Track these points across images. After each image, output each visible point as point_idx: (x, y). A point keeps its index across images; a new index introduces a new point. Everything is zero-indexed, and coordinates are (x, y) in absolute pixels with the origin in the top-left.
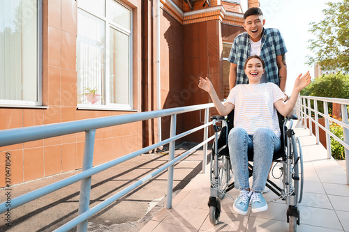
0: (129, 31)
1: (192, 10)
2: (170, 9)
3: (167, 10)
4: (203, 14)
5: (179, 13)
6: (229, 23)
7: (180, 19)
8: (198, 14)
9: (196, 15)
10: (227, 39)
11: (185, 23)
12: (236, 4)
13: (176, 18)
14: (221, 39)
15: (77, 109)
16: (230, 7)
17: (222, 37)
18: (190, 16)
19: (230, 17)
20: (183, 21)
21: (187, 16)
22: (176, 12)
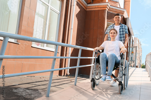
0: (59, 12)
1: (92, 3)
2: (80, 2)
3: (79, 2)
4: (98, 6)
5: (85, 4)
6: (111, 12)
7: (85, 7)
8: (95, 6)
9: (94, 6)
10: (109, 20)
11: (88, 10)
12: (117, 2)
13: (83, 7)
14: (106, 20)
15: (32, 47)
16: (113, 3)
17: (107, 19)
18: (90, 6)
19: (112, 9)
20: (86, 8)
21: (89, 6)
22: (83, 3)
